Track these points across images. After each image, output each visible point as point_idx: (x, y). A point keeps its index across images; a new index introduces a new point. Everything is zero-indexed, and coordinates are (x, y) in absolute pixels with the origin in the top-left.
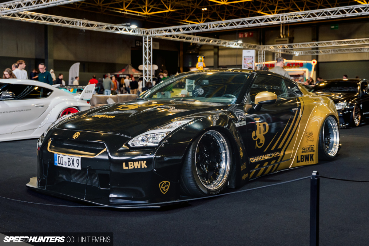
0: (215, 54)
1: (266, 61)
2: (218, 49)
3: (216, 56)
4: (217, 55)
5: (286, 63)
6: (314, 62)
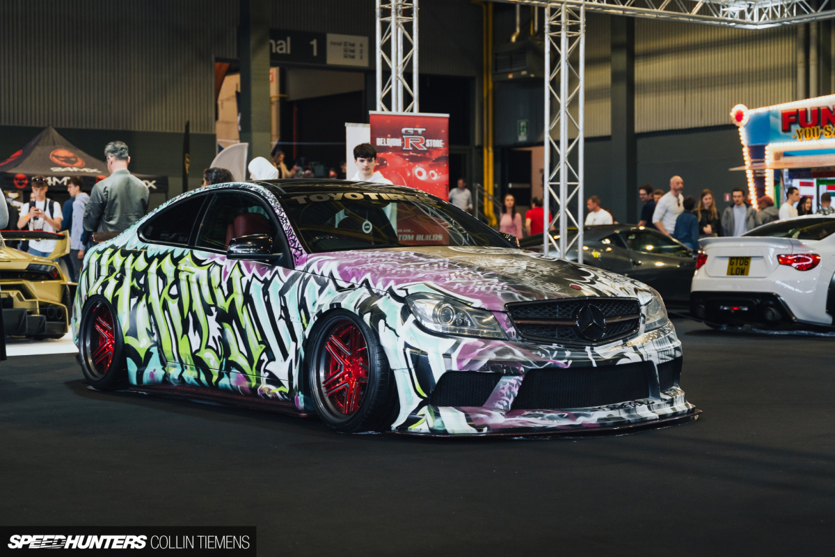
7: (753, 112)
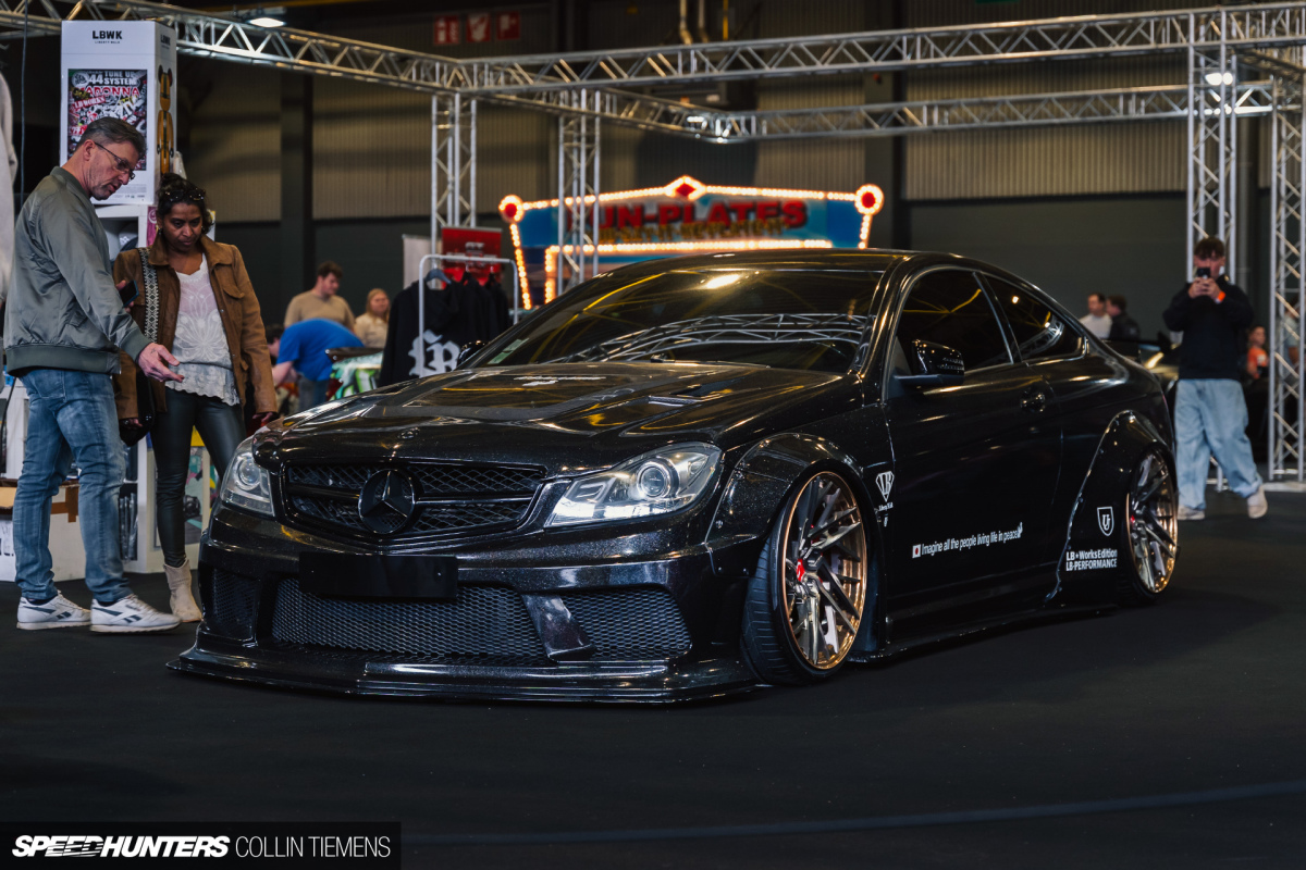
0: (287, 143)
1: (606, 187)
2: (310, 118)
3: (298, 159)
4: (300, 149)
5: (705, 199)
6: (868, 200)
7: (528, 206)
